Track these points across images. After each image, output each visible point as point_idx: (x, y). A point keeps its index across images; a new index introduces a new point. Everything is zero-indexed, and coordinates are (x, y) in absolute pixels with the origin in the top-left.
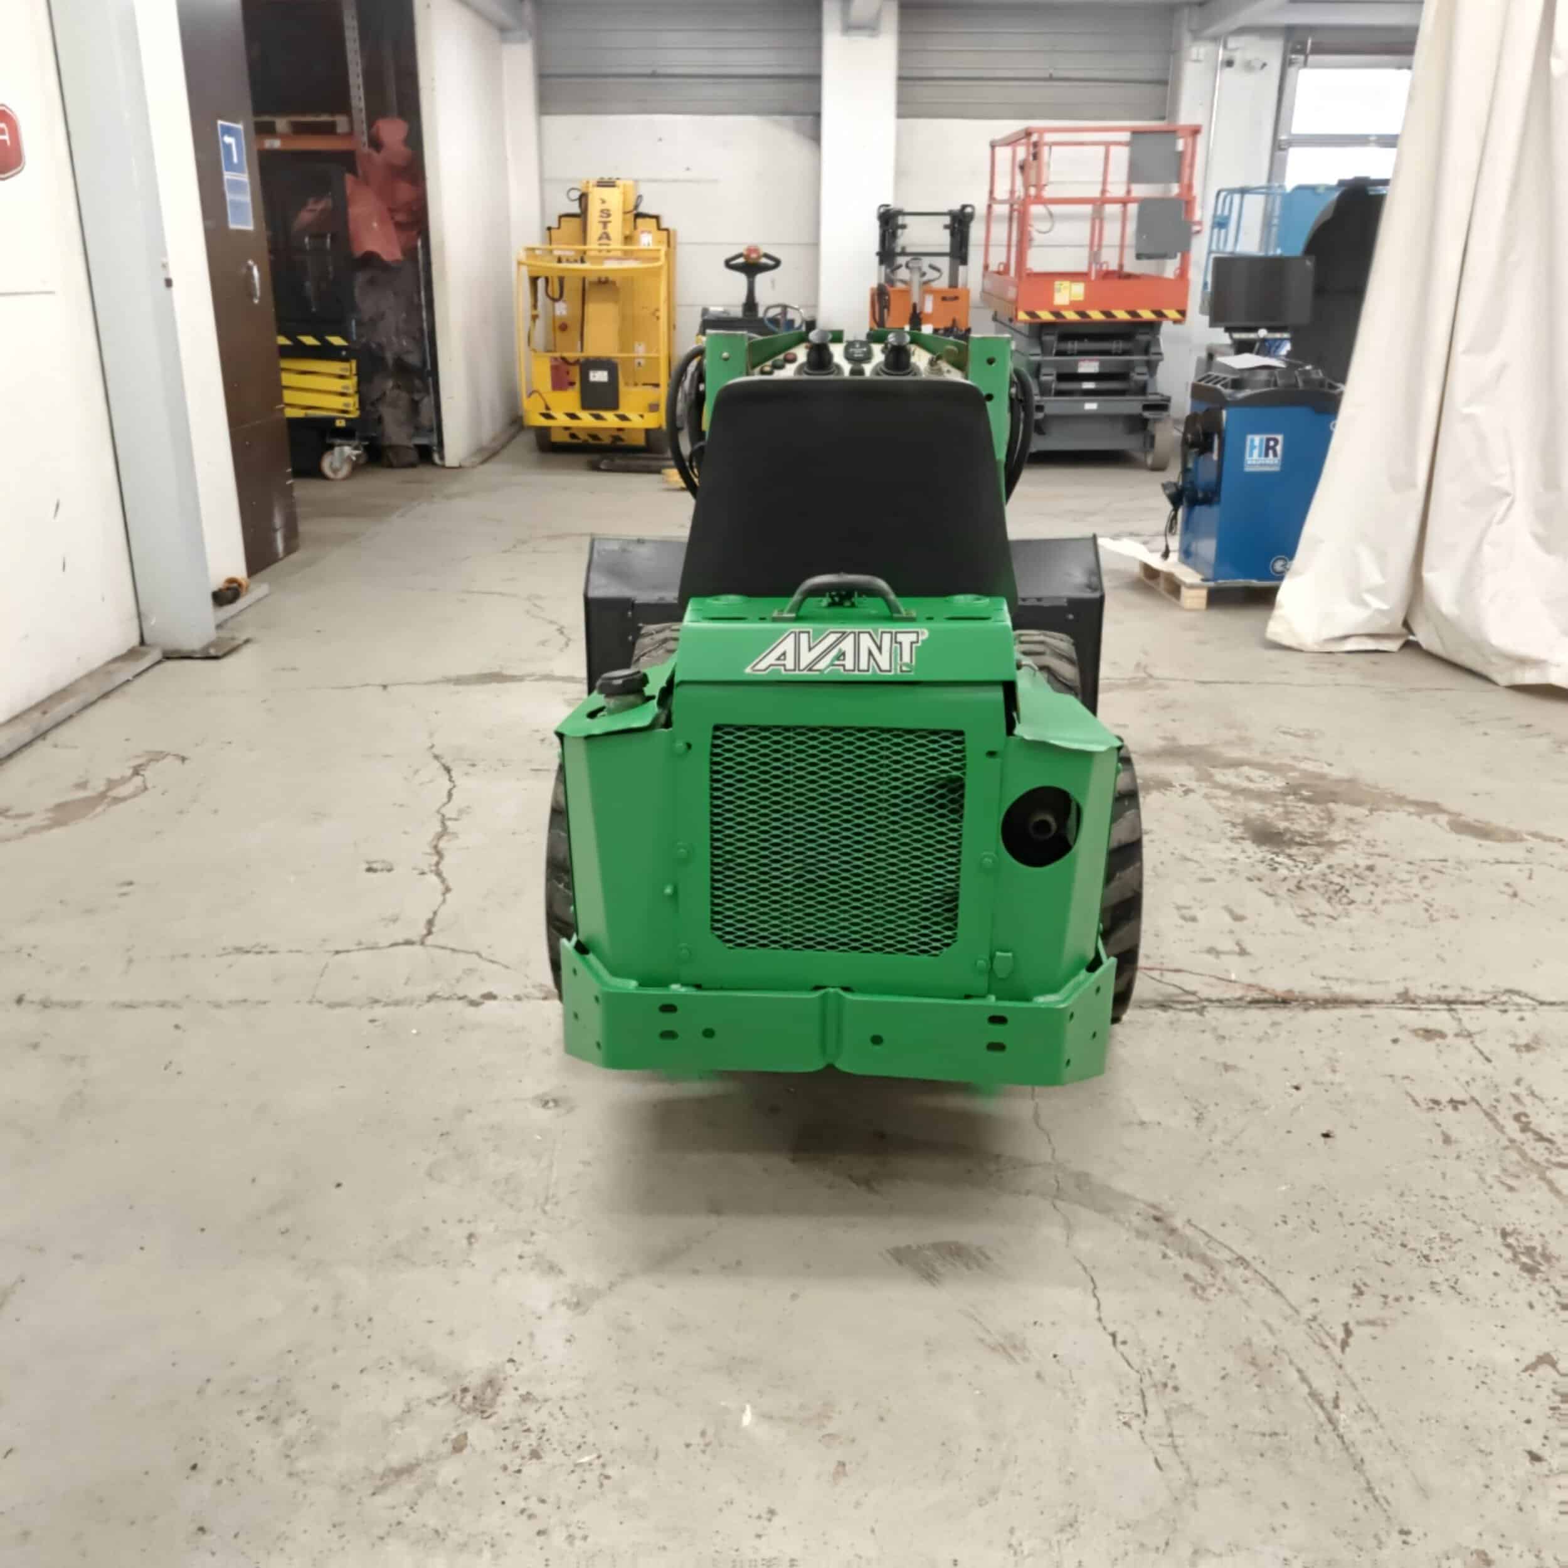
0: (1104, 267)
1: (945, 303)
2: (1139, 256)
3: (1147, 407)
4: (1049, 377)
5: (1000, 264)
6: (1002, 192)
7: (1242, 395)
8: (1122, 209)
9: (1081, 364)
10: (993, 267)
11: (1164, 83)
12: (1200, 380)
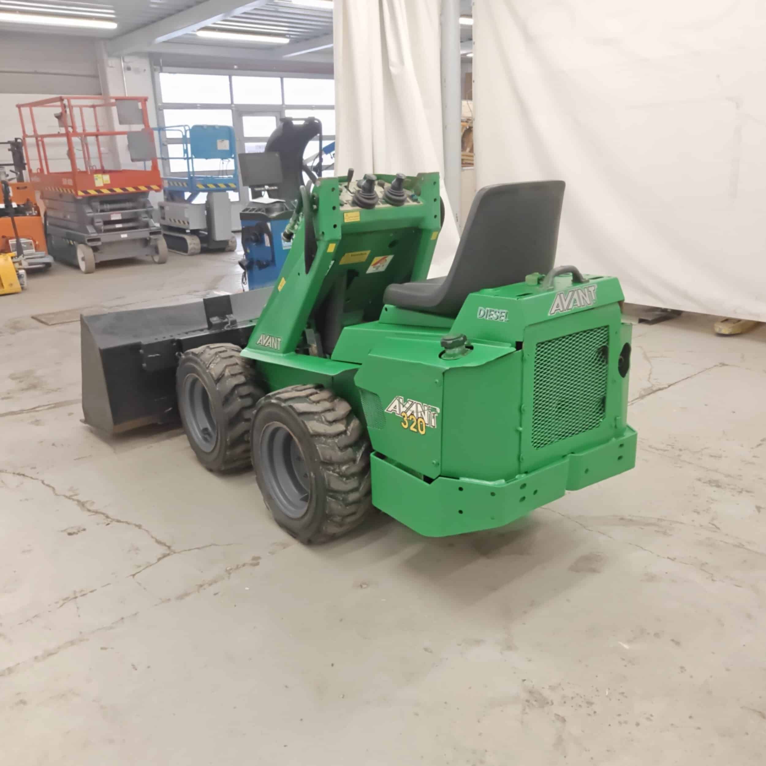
0: (94, 168)
1: (19, 190)
2: (133, 160)
3: (152, 233)
4: (99, 223)
5: (37, 170)
6: (29, 131)
7: (274, 215)
8: (96, 139)
9: (112, 215)
10: (34, 171)
11: (96, 77)
12: (244, 211)
